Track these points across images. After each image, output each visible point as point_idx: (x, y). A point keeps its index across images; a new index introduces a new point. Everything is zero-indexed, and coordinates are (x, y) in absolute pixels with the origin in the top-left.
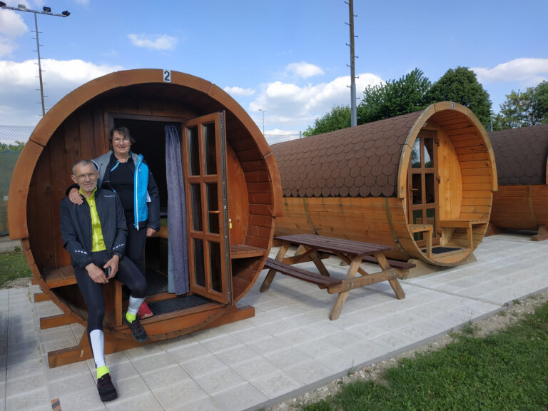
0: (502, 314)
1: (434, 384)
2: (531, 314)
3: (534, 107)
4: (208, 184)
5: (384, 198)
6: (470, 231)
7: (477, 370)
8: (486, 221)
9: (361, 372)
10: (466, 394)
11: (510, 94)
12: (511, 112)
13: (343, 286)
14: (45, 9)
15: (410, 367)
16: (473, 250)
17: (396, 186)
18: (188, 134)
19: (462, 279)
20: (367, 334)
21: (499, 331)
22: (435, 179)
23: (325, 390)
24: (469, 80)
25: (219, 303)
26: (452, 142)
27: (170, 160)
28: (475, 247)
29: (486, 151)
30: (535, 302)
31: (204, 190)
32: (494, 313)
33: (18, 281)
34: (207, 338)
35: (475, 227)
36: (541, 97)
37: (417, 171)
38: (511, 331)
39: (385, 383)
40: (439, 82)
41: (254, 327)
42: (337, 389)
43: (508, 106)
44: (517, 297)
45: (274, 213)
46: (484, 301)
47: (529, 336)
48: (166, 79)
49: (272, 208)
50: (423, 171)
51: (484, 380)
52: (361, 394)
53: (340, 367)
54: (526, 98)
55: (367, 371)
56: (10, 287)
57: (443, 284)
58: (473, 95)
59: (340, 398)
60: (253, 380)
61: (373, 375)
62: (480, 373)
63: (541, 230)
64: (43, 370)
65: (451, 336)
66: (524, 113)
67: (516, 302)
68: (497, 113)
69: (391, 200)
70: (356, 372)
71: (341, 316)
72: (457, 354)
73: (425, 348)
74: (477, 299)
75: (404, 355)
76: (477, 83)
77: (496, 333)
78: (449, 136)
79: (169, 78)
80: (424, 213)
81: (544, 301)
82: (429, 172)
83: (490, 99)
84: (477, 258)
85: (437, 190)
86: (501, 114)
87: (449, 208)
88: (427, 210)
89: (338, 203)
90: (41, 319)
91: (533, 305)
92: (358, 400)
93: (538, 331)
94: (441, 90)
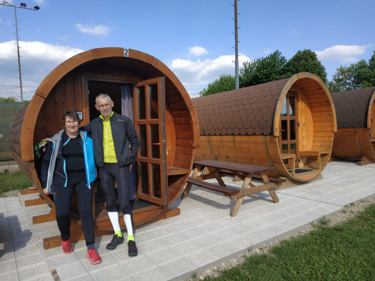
0: (344, 212)
1: (306, 256)
2: (362, 211)
3: (354, 77)
4: (152, 125)
5: (264, 136)
6: (319, 158)
7: (332, 247)
8: (330, 152)
9: (257, 249)
10: (328, 262)
11: (339, 68)
12: (340, 80)
13: (239, 194)
14: (22, 4)
15: (288, 245)
16: (321, 171)
17: (272, 128)
18: (137, 92)
19: (315, 190)
20: (257, 225)
21: (343, 223)
22: (296, 124)
23: (235, 261)
24: (311, 58)
25: (158, 205)
26: (307, 99)
27: (124, 109)
28: (322, 169)
29: (329, 105)
30: (364, 204)
31: (149, 129)
32: (339, 211)
33: (11, 193)
34: (150, 229)
35: (323, 155)
36: (360, 71)
37: (285, 118)
38: (351, 222)
39: (273, 256)
40: (292, 60)
41: (181, 222)
42: (242, 260)
43: (338, 76)
44: (353, 201)
45: (194, 145)
46: (332, 204)
47: (363, 226)
48: (125, 55)
49: (193, 142)
50: (288, 119)
51: (338, 253)
52: (259, 263)
53: (242, 246)
54: (350, 71)
55: (261, 249)
56: (5, 197)
57: (303, 193)
58: (314, 68)
59: (246, 266)
60: (186, 255)
61: (265, 251)
62: (334, 249)
63: (364, 158)
64: (40, 251)
65: (313, 226)
66: (348, 81)
67: (352, 204)
68: (330, 81)
69: (268, 138)
70: (254, 250)
71: (238, 214)
72: (318, 238)
73: (297, 234)
74: (326, 203)
75: (283, 238)
76: (317, 60)
77: (341, 224)
78: (306, 95)
79: (128, 54)
80: (289, 146)
81: (369, 203)
82: (292, 119)
83: (326, 71)
84: (323, 176)
85: (298, 131)
86: (333, 81)
87: (305, 143)
88: (291, 144)
89: (232, 140)
90: (33, 217)
91: (363, 206)
92: (258, 267)
93: (369, 222)
94: (294, 65)
